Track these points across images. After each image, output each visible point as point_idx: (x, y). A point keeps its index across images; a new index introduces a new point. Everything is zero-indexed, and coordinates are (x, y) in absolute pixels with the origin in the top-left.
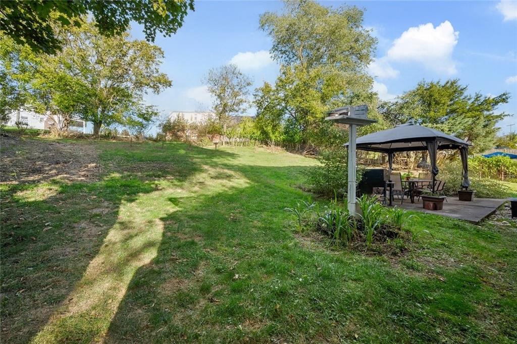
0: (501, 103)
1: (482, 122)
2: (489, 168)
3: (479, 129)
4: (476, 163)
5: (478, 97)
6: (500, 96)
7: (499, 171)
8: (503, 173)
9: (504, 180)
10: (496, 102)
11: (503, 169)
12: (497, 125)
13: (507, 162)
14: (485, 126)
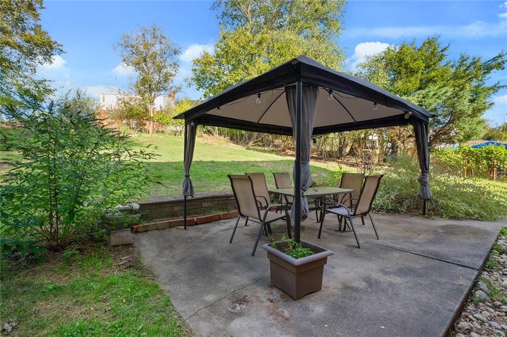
0: (495, 70)
1: (467, 95)
2: (477, 162)
3: (465, 105)
4: (460, 156)
5: (463, 59)
6: (494, 59)
7: (490, 166)
8: (495, 169)
9: (498, 179)
10: (488, 68)
11: (495, 163)
12: (488, 100)
13: (502, 154)
14: (472, 101)
